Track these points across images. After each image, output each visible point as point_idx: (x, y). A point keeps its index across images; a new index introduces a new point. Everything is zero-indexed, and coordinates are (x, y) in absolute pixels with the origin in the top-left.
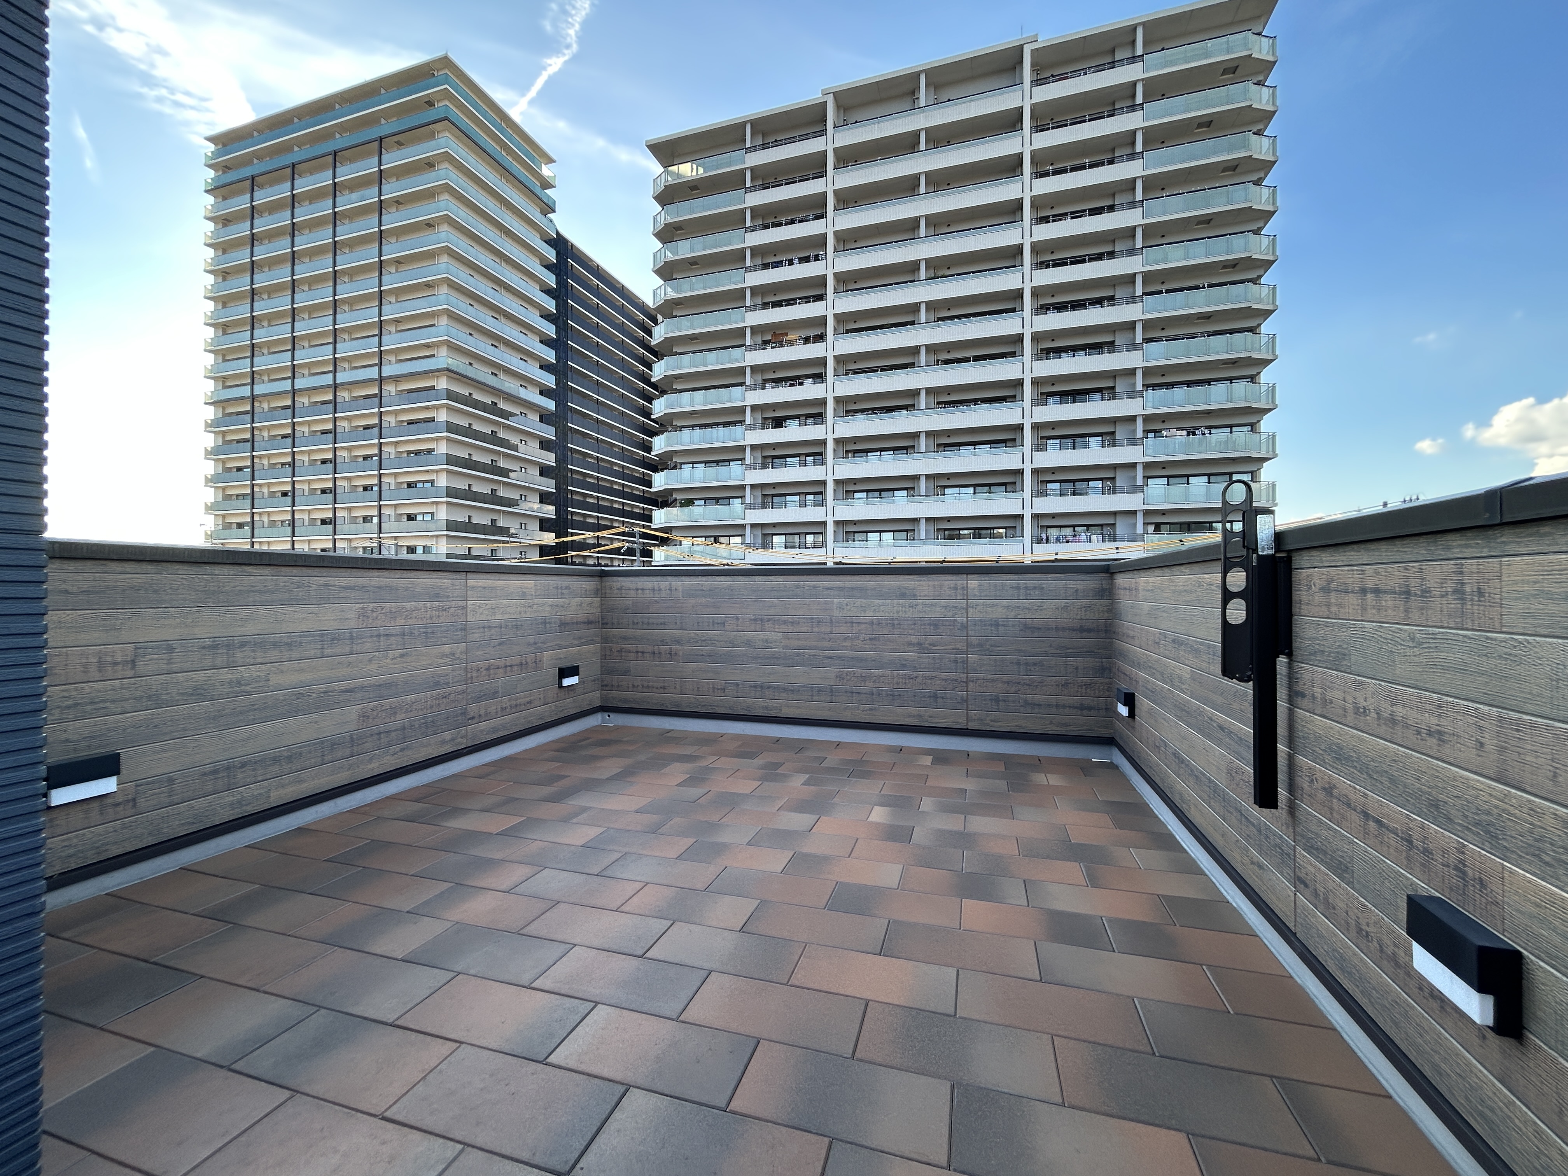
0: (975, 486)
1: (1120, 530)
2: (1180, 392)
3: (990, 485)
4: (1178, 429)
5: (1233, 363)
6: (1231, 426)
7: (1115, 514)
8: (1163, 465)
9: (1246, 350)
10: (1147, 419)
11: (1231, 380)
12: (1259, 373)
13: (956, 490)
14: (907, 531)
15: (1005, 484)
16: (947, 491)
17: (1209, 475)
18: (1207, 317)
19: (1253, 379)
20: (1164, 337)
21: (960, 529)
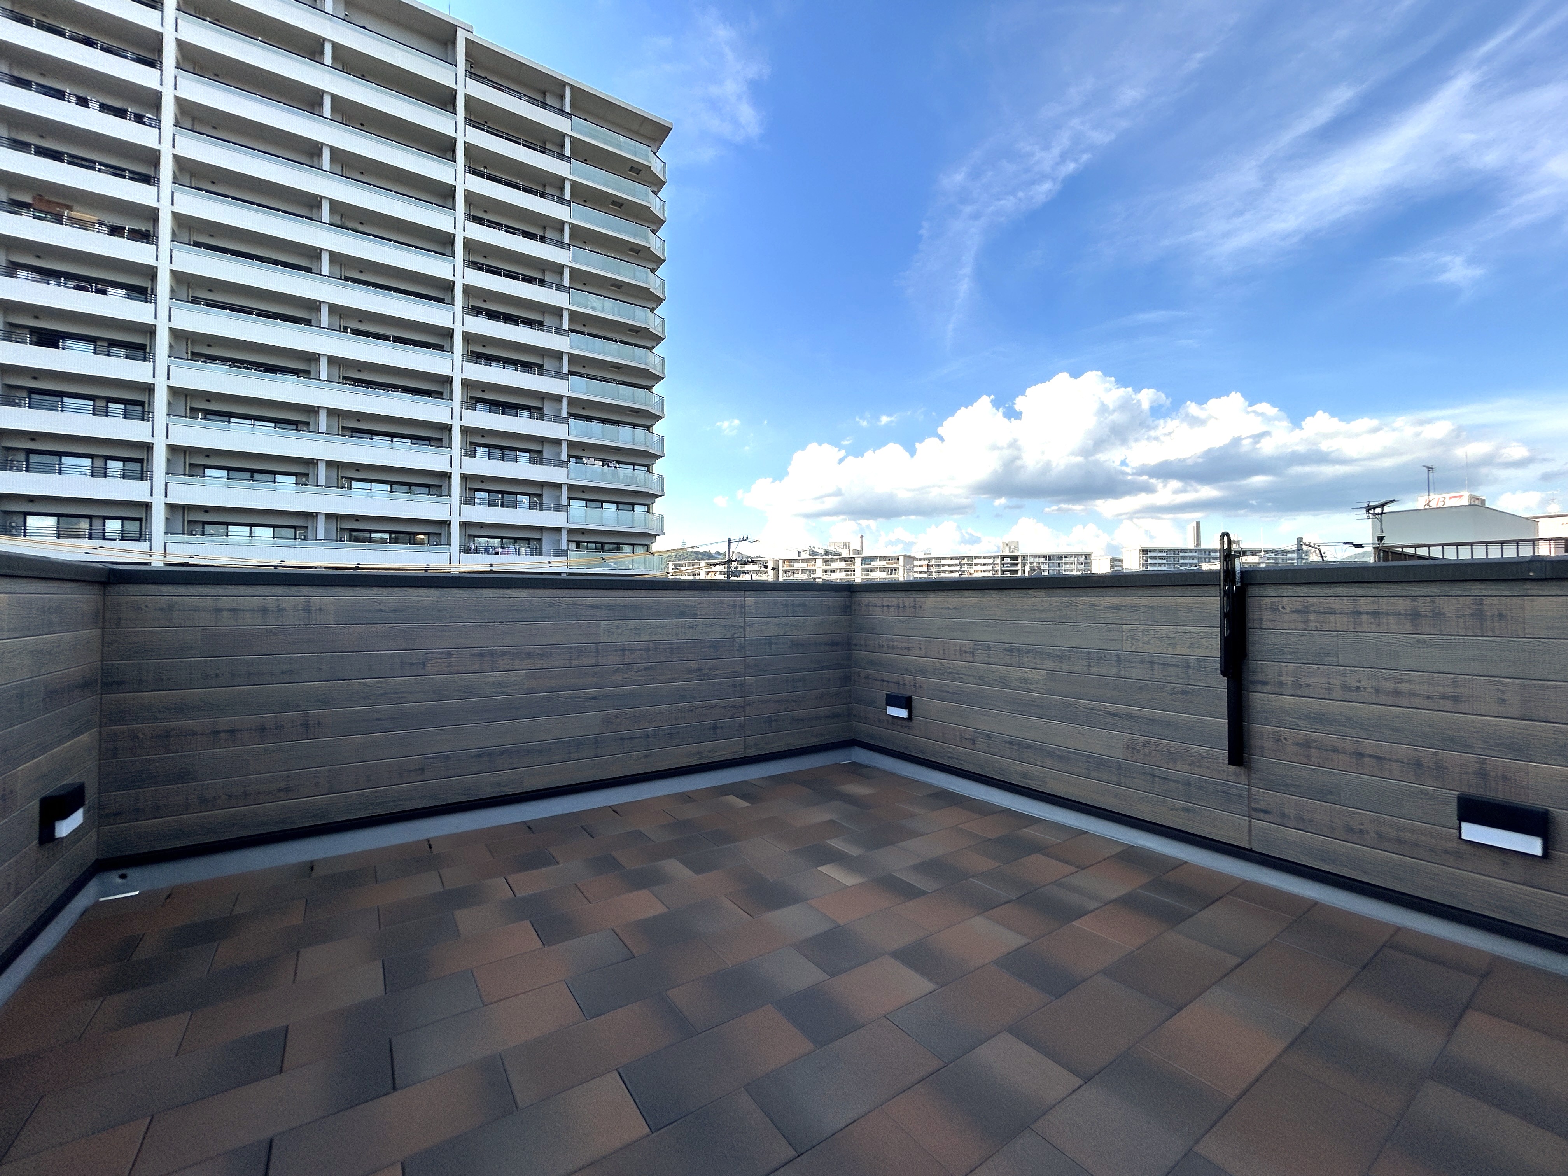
0: (391, 483)
1: (545, 545)
2: (596, 426)
3: (410, 485)
4: (596, 459)
5: (636, 412)
6: (634, 464)
7: (541, 529)
8: (584, 489)
9: (646, 405)
10: (572, 444)
11: (634, 425)
12: (652, 425)
13: (367, 485)
14: (295, 527)
15: (428, 486)
16: (354, 484)
17: (618, 503)
18: (618, 367)
19: (648, 428)
20: (587, 375)
21: (371, 531)
